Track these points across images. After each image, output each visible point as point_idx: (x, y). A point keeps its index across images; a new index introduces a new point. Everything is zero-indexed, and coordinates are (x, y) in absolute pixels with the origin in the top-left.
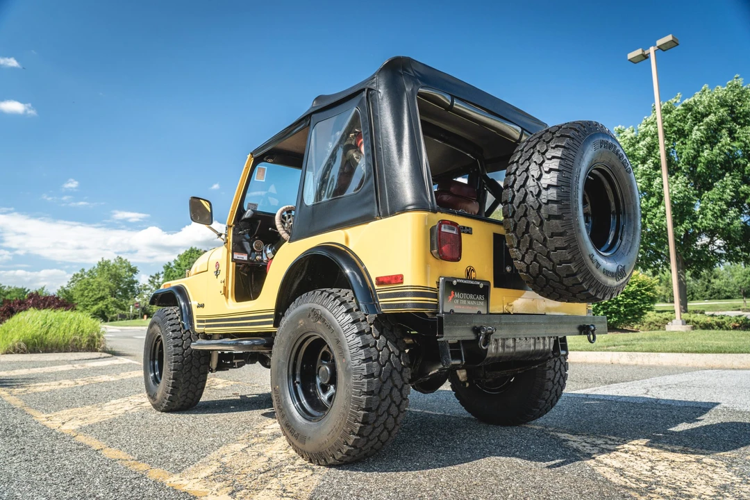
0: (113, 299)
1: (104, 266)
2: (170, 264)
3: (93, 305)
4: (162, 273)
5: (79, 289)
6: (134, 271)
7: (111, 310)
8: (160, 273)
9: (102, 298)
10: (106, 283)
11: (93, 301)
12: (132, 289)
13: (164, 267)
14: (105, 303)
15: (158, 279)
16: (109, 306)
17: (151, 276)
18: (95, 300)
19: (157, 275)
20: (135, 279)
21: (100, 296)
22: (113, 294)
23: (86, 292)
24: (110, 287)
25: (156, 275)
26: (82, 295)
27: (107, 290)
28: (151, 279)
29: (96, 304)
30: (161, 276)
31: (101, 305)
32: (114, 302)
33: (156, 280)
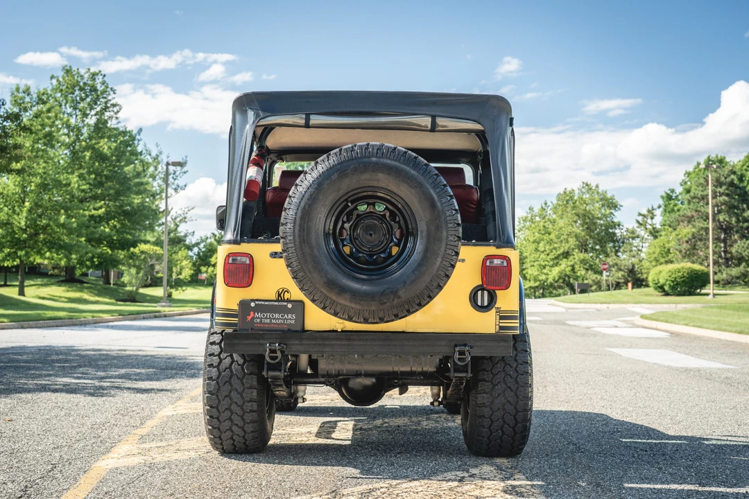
0: (582, 256)
1: (567, 199)
2: (673, 191)
3: (552, 266)
4: (659, 207)
5: (531, 240)
6: (613, 205)
7: (579, 274)
8: (655, 207)
9: (566, 255)
10: (569, 229)
11: (553, 259)
12: (612, 238)
13: (662, 197)
14: (570, 263)
15: (652, 218)
16: (577, 267)
17: (640, 214)
18: (557, 258)
19: (651, 213)
20: (616, 220)
21: (561, 251)
22: (583, 247)
23: (541, 245)
24: (577, 236)
25: (649, 211)
26: (537, 250)
27: (572, 241)
28: (640, 219)
29: (557, 264)
30: (658, 212)
31: (564, 265)
32: (583, 262)
33: (649, 221)
